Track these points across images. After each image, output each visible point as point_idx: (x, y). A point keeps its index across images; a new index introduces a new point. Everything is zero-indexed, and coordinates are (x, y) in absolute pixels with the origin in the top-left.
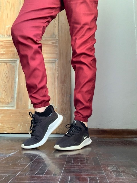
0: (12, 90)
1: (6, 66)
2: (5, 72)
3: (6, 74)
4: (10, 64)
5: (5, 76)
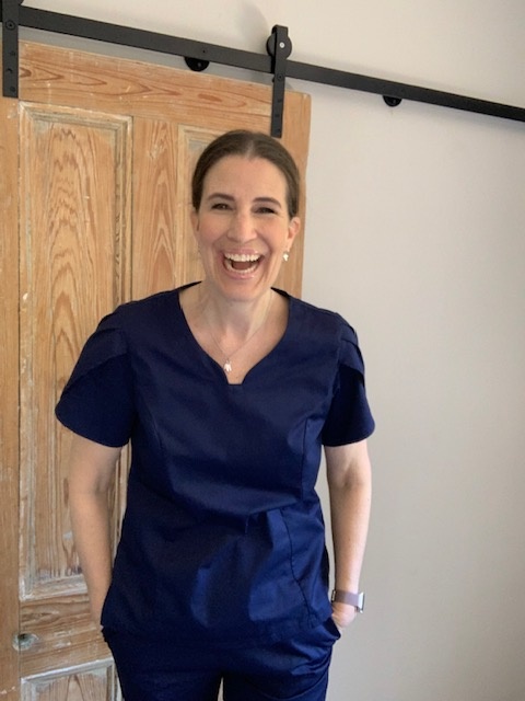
1: (73, 684)
4: (90, 675)
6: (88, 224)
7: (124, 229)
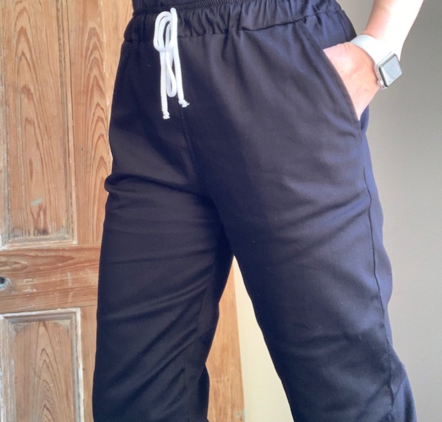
0: (68, 405)
1: (42, 329)
2: (43, 350)
3: (45, 355)
4: (56, 324)
5: (45, 361)
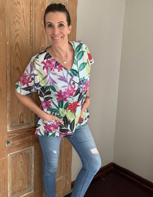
1: (21, 156)
2: (21, 162)
5: (21, 165)
6: (23, 22)
7: (33, 24)
